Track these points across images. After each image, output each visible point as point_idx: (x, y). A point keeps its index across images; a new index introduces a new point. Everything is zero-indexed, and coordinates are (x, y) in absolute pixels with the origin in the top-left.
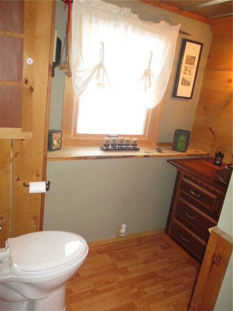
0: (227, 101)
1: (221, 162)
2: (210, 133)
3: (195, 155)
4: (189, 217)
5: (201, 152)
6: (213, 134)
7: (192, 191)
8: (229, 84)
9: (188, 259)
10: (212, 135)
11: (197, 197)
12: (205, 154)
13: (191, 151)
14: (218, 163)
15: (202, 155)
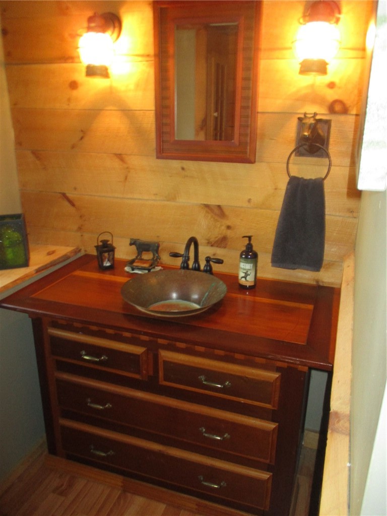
0: (82, 131)
1: (113, 260)
2: (66, 203)
3: (53, 264)
4: (98, 410)
5: (62, 250)
6: (73, 205)
7: (84, 353)
8: (75, 93)
9: (122, 486)
10: (72, 210)
11: (101, 363)
12: (71, 252)
13: (39, 258)
14: (108, 264)
15: (66, 257)
